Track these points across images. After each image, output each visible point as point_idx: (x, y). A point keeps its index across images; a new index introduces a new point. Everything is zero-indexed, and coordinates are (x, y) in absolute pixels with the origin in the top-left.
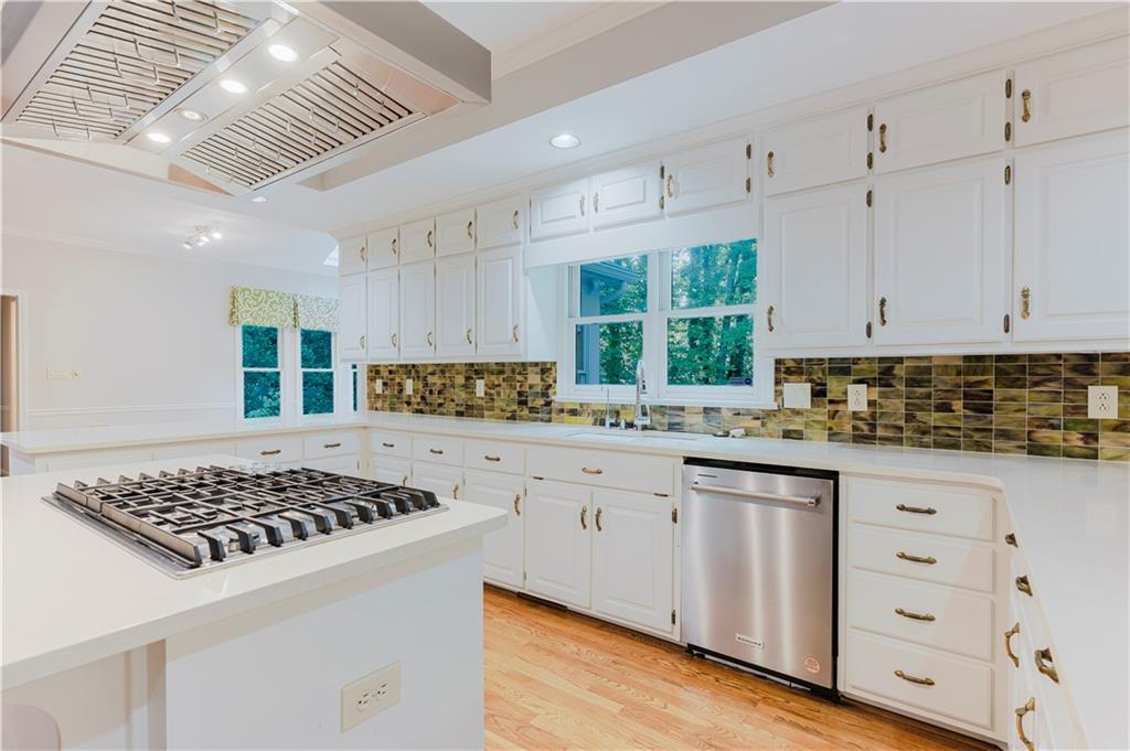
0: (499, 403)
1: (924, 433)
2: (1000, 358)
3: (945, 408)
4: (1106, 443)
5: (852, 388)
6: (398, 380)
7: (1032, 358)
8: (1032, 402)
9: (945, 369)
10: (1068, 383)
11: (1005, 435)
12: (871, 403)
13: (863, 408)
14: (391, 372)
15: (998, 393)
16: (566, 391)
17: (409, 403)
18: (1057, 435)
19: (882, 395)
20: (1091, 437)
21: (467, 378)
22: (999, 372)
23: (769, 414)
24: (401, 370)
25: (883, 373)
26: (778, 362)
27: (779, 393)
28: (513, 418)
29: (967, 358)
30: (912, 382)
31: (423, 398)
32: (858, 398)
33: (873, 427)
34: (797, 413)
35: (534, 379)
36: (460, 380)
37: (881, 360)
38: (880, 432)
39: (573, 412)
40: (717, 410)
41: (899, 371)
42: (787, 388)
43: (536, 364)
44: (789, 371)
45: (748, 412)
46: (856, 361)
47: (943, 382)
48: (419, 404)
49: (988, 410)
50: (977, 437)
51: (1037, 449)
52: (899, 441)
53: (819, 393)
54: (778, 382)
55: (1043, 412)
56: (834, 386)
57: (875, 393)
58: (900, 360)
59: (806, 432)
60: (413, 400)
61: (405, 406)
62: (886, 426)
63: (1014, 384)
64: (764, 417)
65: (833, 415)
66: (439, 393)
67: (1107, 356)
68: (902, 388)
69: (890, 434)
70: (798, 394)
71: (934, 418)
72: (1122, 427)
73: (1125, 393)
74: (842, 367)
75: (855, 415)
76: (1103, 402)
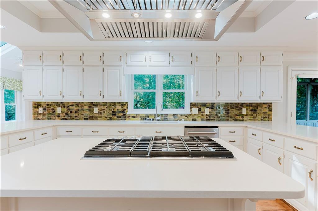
0: (104, 115)
1: (219, 118)
2: (231, 103)
4: (245, 118)
5: (206, 109)
6: (52, 108)
7: (235, 103)
8: (234, 111)
9: (222, 105)
10: (240, 108)
11: (231, 117)
12: (210, 112)
13: (208, 113)
14: (48, 105)
15: (230, 110)
16: (131, 110)
17: (59, 116)
18: (238, 117)
19: (212, 110)
20: (243, 117)
21: (89, 107)
22: (230, 106)
23: (189, 115)
24: (54, 104)
26: (191, 103)
27: (191, 111)
28: (110, 119)
29: (226, 103)
31: (67, 114)
32: (207, 111)
33: (210, 117)
34: (195, 115)
35: (119, 107)
36: (87, 108)
37: (212, 103)
38: (211, 118)
39: (134, 117)
40: (177, 115)
41: (215, 105)
42: (193, 109)
43: (120, 103)
44: (193, 105)
45: (184, 115)
46: (207, 103)
48: (64, 116)
49: (228, 113)
50: (227, 118)
51: (236, 120)
52: (214, 120)
53: (200, 110)
54: (191, 108)
55: (236, 113)
56: (202, 109)
57: (210, 110)
58: (215, 103)
59: (197, 119)
60: (61, 115)
61: (57, 117)
62: (212, 117)
63: (232, 108)
64: (188, 116)
65: (202, 115)
66: (75, 112)
67: (245, 103)
68: (215, 109)
69: (213, 118)
70: (195, 111)
72: (246, 115)
73: (247, 110)
74: (204, 105)
75: (207, 115)
76: (244, 111)
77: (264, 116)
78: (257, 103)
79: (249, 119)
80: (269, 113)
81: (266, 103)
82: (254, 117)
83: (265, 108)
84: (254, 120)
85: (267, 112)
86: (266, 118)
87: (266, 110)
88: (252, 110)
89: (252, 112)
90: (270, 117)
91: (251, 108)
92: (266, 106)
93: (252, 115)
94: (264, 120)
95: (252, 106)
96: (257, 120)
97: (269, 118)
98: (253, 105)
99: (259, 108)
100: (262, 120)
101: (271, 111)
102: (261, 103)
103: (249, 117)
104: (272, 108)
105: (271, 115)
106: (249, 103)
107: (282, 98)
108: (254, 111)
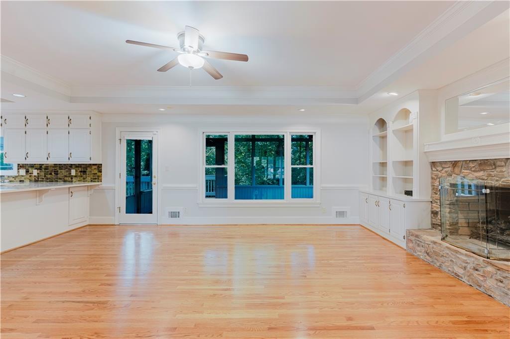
1: (48, 179)
2: (60, 164)
3: (51, 174)
4: (74, 179)
5: (34, 170)
7: (64, 165)
8: (63, 173)
9: (51, 166)
10: (69, 169)
11: (60, 179)
12: (38, 174)
13: (36, 174)
15: (59, 171)
18: (67, 178)
19: (40, 172)
20: (72, 178)
22: (60, 167)
23: (16, 177)
25: (40, 167)
26: (19, 164)
27: (19, 172)
29: (54, 164)
30: (45, 169)
32: (35, 172)
33: (38, 179)
34: (22, 176)
37: (40, 164)
38: (40, 180)
40: (4, 176)
41: (43, 167)
42: (20, 170)
44: (21, 167)
45: (11, 176)
46: (35, 164)
47: (50, 169)
49: (57, 174)
50: (56, 179)
51: (65, 181)
52: (43, 181)
53: (27, 172)
54: (18, 169)
55: (65, 174)
56: (30, 170)
57: (39, 171)
58: (43, 164)
59: (25, 180)
62: (41, 178)
63: (61, 169)
64: (15, 177)
65: (30, 176)
67: (74, 165)
68: (44, 170)
69: (42, 180)
70: (23, 172)
71: (49, 176)
72: (75, 176)
73: (76, 171)
74: (32, 166)
75: (35, 176)
76: (73, 172)
77: (94, 177)
78: (86, 164)
79: (79, 181)
80: (99, 174)
81: (96, 165)
82: (84, 179)
83: (95, 169)
84: (84, 181)
85: (96, 174)
86: (96, 179)
87: (96, 171)
88: (81, 172)
89: (82, 173)
90: (100, 178)
91: (80, 169)
92: (94, 167)
93: (82, 176)
94: (94, 181)
95: (81, 167)
96: (86, 181)
97: (98, 179)
98: (83, 166)
99: (89, 169)
100: (92, 181)
101: (101, 172)
102: (90, 164)
103: (78, 179)
104: (101, 169)
105: (101, 176)
106: (79, 164)
107: (90, 159)
108: (84, 172)
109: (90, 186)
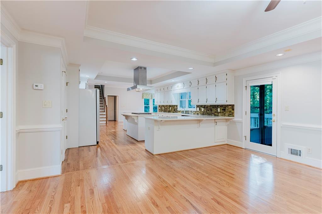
0: (172, 110)
2: (213, 105)
3: (209, 111)
4: (219, 114)
7: (215, 105)
8: (214, 110)
9: (209, 106)
10: (217, 108)
11: (213, 114)
16: (179, 109)
18: (216, 113)
20: (218, 114)
23: (196, 111)
24: (162, 106)
25: (204, 107)
26: (197, 105)
28: (174, 112)
29: (211, 105)
30: (207, 108)
32: (203, 109)
34: (198, 111)
35: (176, 107)
36: (168, 107)
39: (179, 112)
40: (192, 111)
41: (206, 107)
42: (197, 108)
45: (194, 111)
46: (203, 105)
47: (209, 108)
49: (212, 111)
50: (211, 114)
51: (215, 115)
52: (205, 114)
53: (200, 109)
58: (206, 105)
59: (199, 114)
60: (164, 110)
63: (213, 108)
65: (201, 112)
67: (219, 105)
68: (206, 108)
70: (198, 109)
71: (208, 112)
72: (220, 113)
73: (220, 109)
74: (201, 106)
75: (203, 112)
76: (219, 110)
77: (230, 114)
78: (225, 105)
79: (222, 115)
80: (232, 111)
81: (231, 105)
82: (224, 114)
83: (230, 108)
84: (224, 116)
85: (231, 111)
86: (231, 114)
87: (231, 110)
88: (223, 110)
89: (223, 111)
90: (233, 114)
92: (230, 107)
93: (223, 113)
94: (230, 116)
95: (223, 107)
96: (225, 116)
97: (232, 115)
98: (223, 106)
99: (227, 108)
100: (228, 116)
101: (234, 110)
102: (228, 105)
103: (221, 114)
104: (234, 108)
105: (234, 113)
106: (222, 105)
107: (227, 102)
108: (224, 110)
109: (228, 119)
